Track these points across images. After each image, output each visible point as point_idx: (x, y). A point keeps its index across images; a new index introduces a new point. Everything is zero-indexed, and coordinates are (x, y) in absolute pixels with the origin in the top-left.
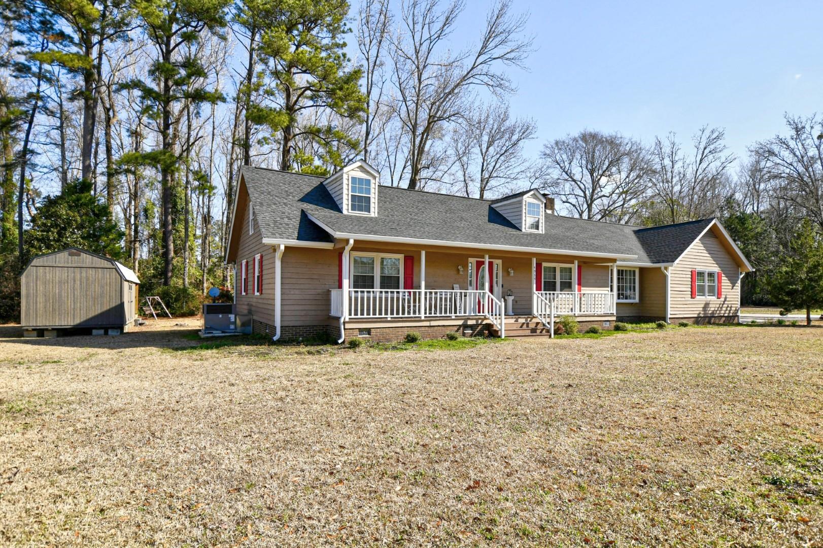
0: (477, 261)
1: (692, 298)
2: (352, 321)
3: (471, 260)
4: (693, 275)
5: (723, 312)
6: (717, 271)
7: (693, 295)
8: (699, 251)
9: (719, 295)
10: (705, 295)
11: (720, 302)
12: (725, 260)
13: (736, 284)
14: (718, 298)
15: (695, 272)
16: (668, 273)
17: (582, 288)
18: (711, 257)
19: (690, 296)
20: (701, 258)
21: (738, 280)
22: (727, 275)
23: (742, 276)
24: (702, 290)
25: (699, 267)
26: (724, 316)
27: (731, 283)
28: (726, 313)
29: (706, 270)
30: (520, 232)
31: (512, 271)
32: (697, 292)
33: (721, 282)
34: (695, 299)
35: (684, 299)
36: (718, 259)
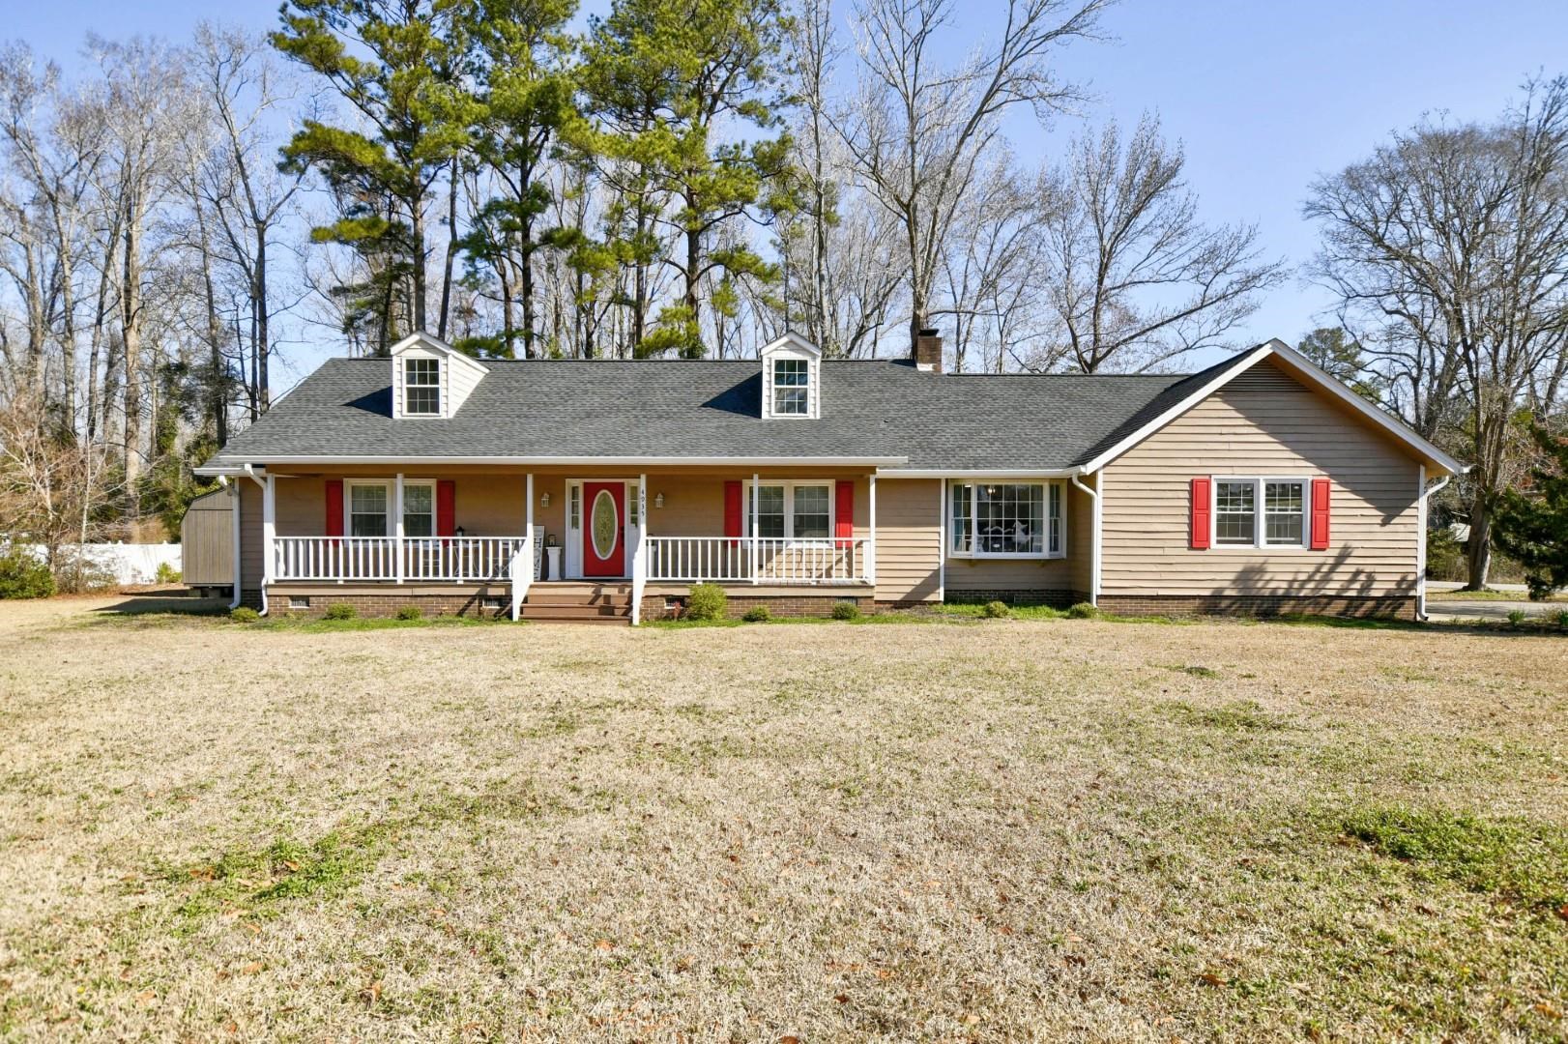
0: (585, 484)
1: (1191, 547)
2: (279, 584)
3: (571, 482)
4: (1197, 491)
5: (1337, 585)
6: (1310, 479)
7: (1197, 540)
8: (1225, 430)
9: (1319, 543)
10: (1252, 542)
11: (1321, 560)
12: (1350, 446)
13: (1407, 512)
14: (1312, 549)
15: (1208, 483)
16: (1095, 490)
17: (854, 529)
18: (1282, 443)
19: (1186, 544)
20: (1233, 446)
21: (1417, 499)
22: (1359, 487)
23: (1432, 490)
24: (1240, 529)
25: (1229, 471)
26: (1338, 597)
27: (1378, 508)
28: (1348, 589)
29: (1261, 478)
30: (754, 420)
31: (659, 499)
32: (1219, 535)
33: (1327, 507)
34: (1208, 552)
35: (1160, 552)
36: (1318, 446)
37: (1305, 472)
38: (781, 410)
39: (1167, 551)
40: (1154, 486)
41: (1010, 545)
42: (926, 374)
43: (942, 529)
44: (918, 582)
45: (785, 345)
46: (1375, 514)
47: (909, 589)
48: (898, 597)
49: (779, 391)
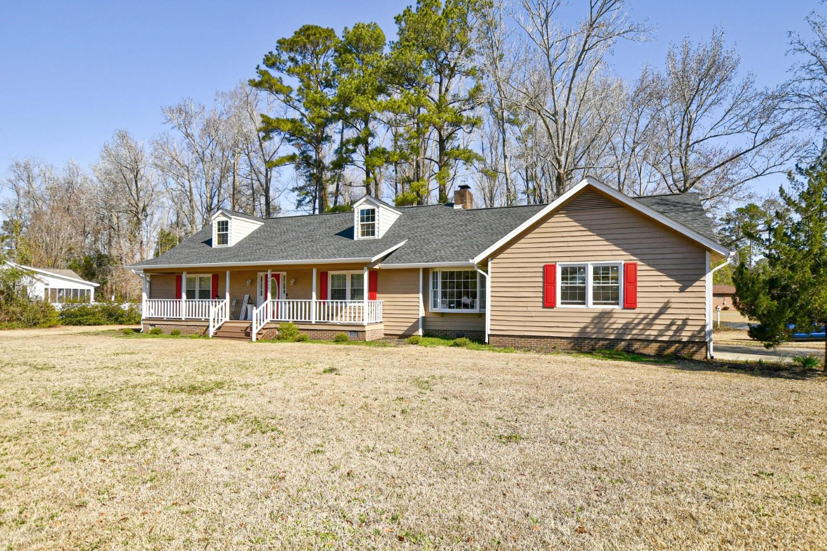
0: (266, 275)
1: (544, 307)
2: (146, 319)
3: (260, 274)
4: (549, 271)
5: (655, 333)
6: (623, 262)
7: (549, 302)
8: (565, 234)
9: (630, 304)
10: (584, 304)
11: (634, 316)
12: (650, 241)
13: (697, 283)
14: (624, 308)
15: (554, 266)
16: (487, 273)
17: (378, 295)
18: (607, 240)
19: (541, 304)
20: (570, 244)
21: (704, 274)
22: (662, 267)
23: (717, 268)
24: (575, 295)
25: (568, 259)
26: (655, 341)
27: (677, 281)
28: (662, 335)
29: (589, 263)
30: (350, 241)
31: (292, 282)
32: (562, 299)
33: (635, 281)
34: (554, 310)
35: (525, 309)
36: (629, 241)
37: (619, 258)
38: (363, 235)
39: (529, 309)
40: (521, 270)
41: (459, 305)
42: (458, 210)
43: (421, 295)
44: (410, 324)
45: (365, 202)
46: (676, 285)
47: (406, 329)
48: (400, 333)
49: (362, 225)
